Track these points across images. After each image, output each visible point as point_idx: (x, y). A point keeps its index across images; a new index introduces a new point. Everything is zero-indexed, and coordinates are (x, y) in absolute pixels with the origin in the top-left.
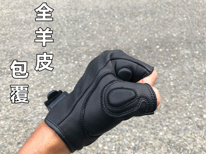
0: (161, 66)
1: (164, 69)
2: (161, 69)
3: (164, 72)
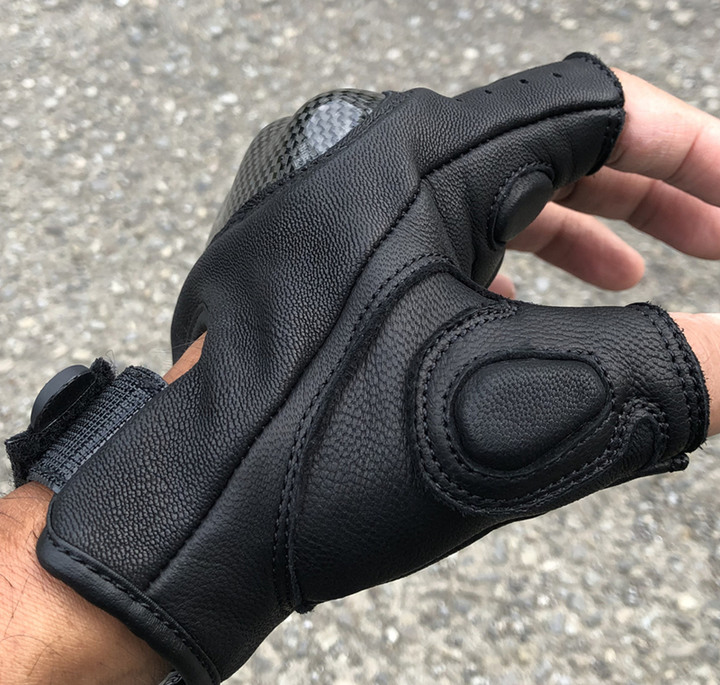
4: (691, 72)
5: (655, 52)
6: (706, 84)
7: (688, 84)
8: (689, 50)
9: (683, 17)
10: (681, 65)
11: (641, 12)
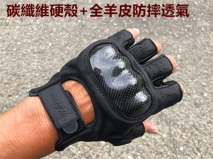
0: (172, 37)
1: (174, 40)
2: (171, 40)
3: (174, 44)
4: (177, 45)
5: (171, 41)
6: (179, 48)
7: (176, 48)
8: (177, 42)
9: (177, 36)
10: (175, 44)
11: (170, 34)
